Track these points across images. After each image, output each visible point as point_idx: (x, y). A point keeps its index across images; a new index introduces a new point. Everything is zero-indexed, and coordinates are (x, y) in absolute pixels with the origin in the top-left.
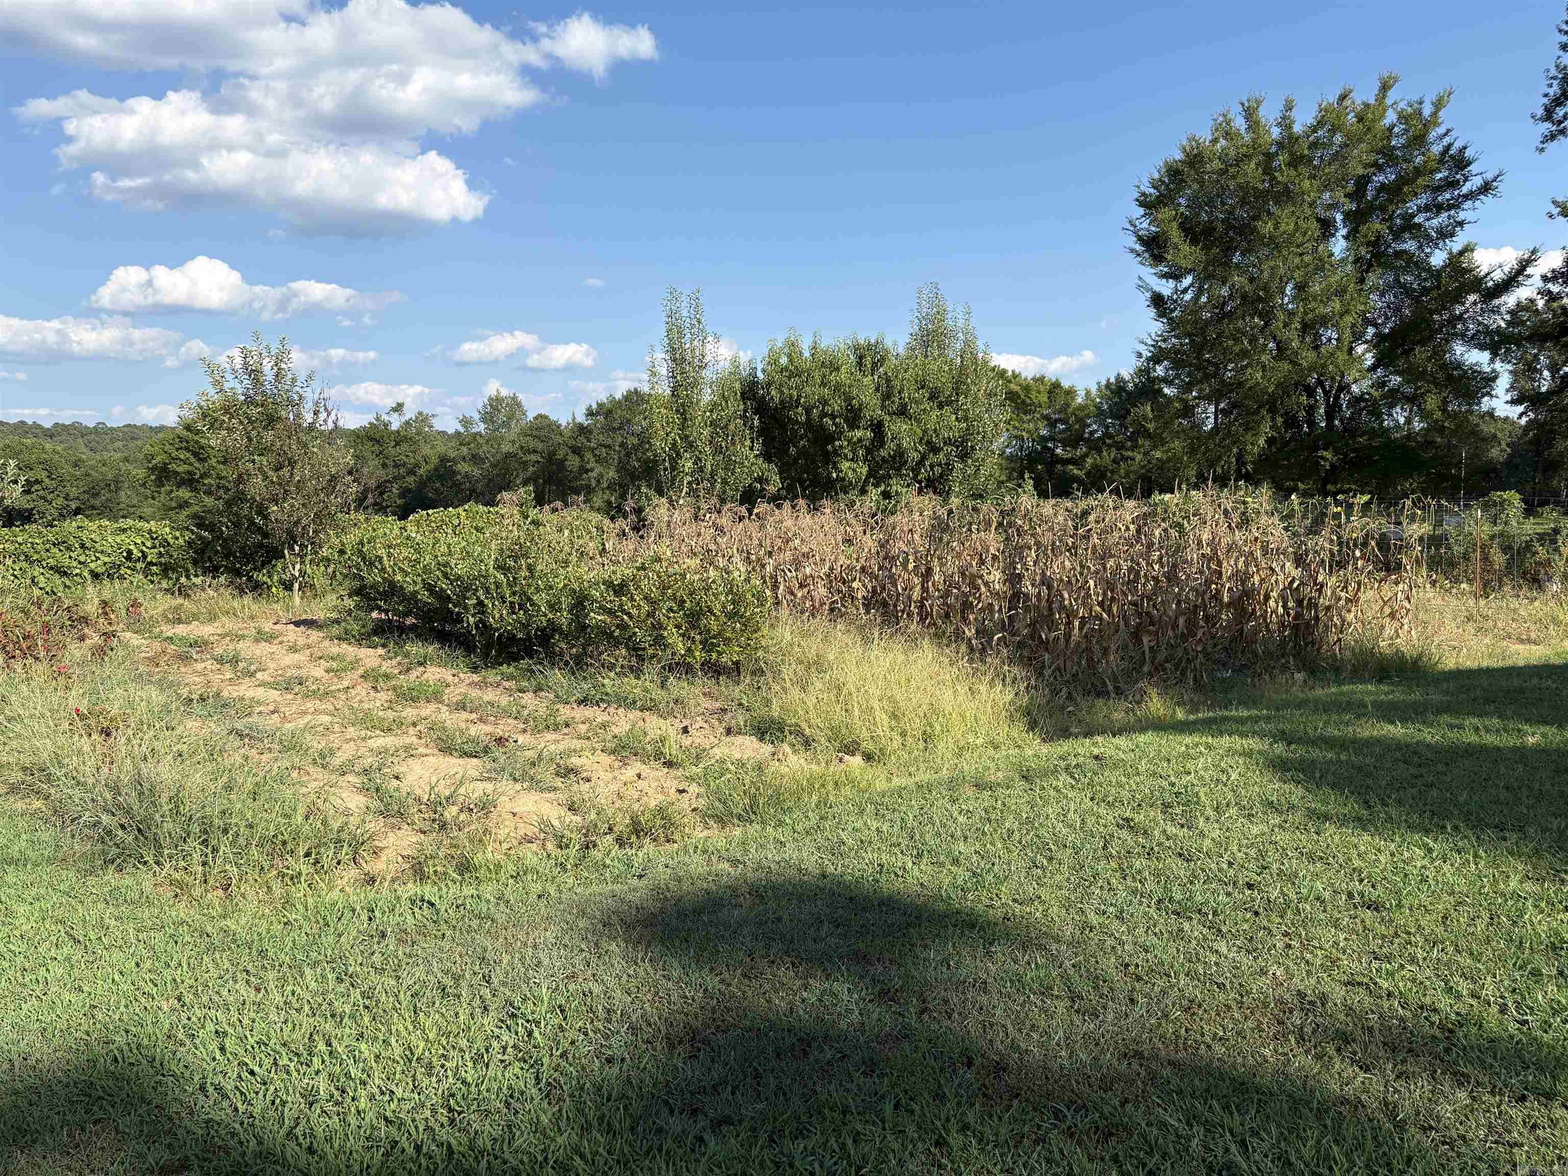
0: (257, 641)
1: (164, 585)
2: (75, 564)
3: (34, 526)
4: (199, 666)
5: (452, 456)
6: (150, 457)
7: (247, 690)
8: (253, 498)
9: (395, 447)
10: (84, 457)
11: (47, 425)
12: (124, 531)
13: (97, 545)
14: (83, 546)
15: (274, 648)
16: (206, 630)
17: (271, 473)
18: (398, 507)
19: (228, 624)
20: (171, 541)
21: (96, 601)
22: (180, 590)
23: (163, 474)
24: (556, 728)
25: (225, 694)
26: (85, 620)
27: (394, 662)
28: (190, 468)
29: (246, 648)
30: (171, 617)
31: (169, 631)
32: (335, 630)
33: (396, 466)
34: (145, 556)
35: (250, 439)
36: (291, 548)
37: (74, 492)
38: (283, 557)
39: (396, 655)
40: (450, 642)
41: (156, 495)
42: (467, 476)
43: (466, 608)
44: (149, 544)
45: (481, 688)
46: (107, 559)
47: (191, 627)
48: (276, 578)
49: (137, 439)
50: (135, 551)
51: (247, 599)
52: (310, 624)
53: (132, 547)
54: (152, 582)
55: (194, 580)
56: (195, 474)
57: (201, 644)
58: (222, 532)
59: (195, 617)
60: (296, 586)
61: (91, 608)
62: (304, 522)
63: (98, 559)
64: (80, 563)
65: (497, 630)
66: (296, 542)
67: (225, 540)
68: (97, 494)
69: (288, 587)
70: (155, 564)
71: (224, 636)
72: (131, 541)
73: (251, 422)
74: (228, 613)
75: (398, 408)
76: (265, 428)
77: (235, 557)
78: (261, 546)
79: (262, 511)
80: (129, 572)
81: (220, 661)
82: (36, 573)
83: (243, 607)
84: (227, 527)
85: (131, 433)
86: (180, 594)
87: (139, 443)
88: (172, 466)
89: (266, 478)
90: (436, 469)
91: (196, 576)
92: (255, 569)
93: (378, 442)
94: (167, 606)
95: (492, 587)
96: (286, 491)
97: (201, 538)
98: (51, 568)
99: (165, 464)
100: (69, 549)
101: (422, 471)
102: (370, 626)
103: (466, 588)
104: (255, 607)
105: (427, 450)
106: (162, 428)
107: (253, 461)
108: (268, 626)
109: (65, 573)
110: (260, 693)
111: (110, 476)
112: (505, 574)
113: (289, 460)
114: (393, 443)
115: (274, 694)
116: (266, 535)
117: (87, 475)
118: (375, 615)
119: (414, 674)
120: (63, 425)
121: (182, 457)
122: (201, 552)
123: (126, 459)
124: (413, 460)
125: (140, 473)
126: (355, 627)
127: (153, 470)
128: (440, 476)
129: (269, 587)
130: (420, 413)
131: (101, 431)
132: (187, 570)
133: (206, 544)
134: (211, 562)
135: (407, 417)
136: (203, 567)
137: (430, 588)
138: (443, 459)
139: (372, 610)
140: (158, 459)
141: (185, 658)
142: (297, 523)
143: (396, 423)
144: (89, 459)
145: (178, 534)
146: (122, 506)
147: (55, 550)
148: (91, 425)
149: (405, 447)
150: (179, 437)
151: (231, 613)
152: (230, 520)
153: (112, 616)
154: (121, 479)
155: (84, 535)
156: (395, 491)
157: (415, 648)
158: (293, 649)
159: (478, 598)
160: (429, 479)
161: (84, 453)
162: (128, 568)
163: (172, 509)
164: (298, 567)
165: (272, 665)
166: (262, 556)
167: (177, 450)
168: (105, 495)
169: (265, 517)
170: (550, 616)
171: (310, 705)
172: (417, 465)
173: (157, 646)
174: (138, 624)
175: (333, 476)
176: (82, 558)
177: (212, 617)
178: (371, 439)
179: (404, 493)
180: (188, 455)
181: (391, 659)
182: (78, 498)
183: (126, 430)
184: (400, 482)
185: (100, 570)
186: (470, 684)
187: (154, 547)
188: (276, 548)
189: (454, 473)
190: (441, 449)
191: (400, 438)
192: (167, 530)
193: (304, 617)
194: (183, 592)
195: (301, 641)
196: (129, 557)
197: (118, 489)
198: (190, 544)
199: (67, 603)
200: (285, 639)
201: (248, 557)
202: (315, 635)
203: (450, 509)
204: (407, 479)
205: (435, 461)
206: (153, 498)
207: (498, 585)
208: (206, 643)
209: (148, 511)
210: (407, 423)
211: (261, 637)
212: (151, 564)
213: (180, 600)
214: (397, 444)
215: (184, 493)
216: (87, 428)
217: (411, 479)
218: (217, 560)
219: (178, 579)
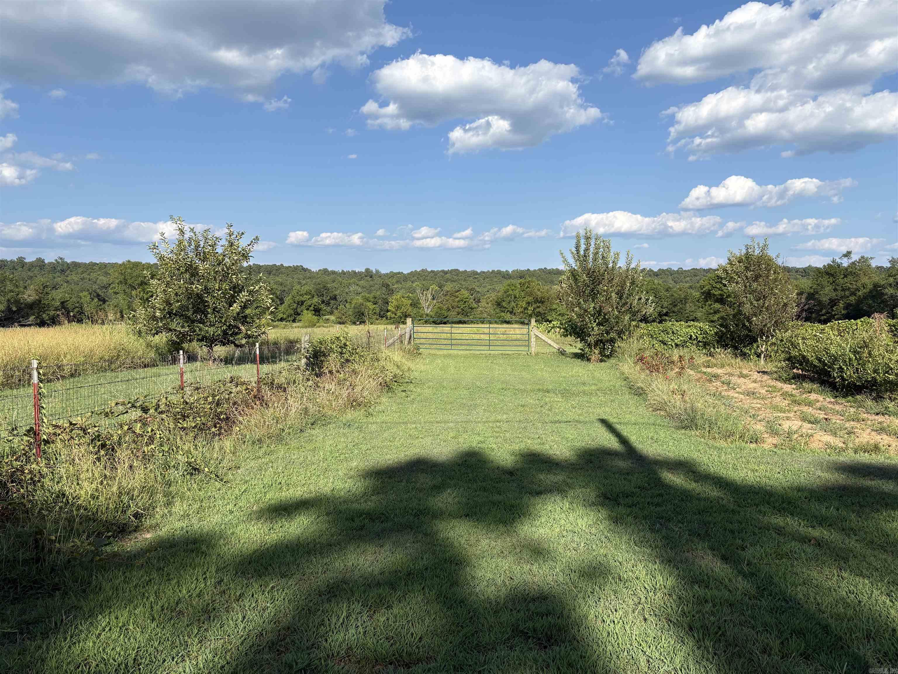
0: (739, 377)
1: (704, 351)
2: (669, 340)
3: (655, 323)
4: (715, 384)
5: (882, 283)
6: (703, 287)
7: (731, 393)
8: (745, 314)
9: (843, 278)
10: (671, 285)
11: (655, 270)
12: (690, 326)
13: (679, 332)
14: (673, 332)
15: (746, 381)
16: (720, 371)
17: (755, 302)
18: (842, 315)
19: (729, 370)
20: (708, 332)
21: (677, 355)
22: (710, 353)
23: (708, 295)
24: (858, 421)
25: (723, 394)
26: (673, 362)
27: (798, 391)
28: (722, 293)
29: (734, 379)
30: (706, 364)
31: (704, 370)
32: (775, 376)
33: (843, 290)
34: (697, 338)
35: (746, 287)
36: (762, 338)
37: (666, 304)
38: (758, 341)
39: (800, 388)
40: (825, 384)
41: (704, 306)
42: (892, 296)
43: (834, 369)
44: (699, 333)
45: (834, 404)
46: (682, 339)
47: (713, 369)
48: (753, 351)
49: (696, 276)
50: (693, 336)
51: (738, 360)
52: (764, 373)
53: (692, 334)
54: (699, 350)
55: (717, 350)
56: (724, 295)
57: (716, 377)
58: (730, 329)
59: (715, 365)
60: (763, 356)
61: (676, 358)
62: (769, 325)
63: (678, 338)
64: (671, 340)
65: (848, 380)
66: (764, 335)
67: (732, 332)
68: (676, 305)
69: (759, 356)
70: (701, 342)
71: (726, 374)
72: (693, 332)
73: (747, 279)
74: (729, 365)
75: (848, 254)
76: (754, 281)
77: (736, 340)
78: (747, 336)
79: (749, 320)
80: (690, 345)
81: (723, 383)
82: (654, 343)
83: (736, 363)
84: (733, 327)
85: (695, 272)
86: (710, 355)
87: (698, 278)
88: (713, 292)
89: (751, 303)
90: (871, 292)
91: (718, 348)
92: (744, 347)
93: (832, 275)
94: (704, 360)
95: (847, 360)
96: (761, 311)
97: (721, 331)
98: (660, 341)
99: (709, 290)
100: (668, 333)
101: (860, 293)
102: (792, 375)
103: (836, 359)
104: (741, 363)
105: (865, 280)
106: (709, 270)
107: (747, 297)
108: (745, 372)
109: (665, 344)
110: (736, 395)
111: (683, 296)
112: (854, 355)
113: (764, 296)
114: (842, 276)
115: (742, 396)
116: (750, 331)
117: (672, 296)
118: (795, 371)
119: (804, 396)
120: (663, 270)
121: (718, 286)
122: (721, 337)
123: (691, 287)
124: (855, 286)
125: (697, 294)
126: (785, 375)
127: (703, 293)
128: (874, 296)
129: (749, 355)
130: (863, 257)
131: (681, 272)
132: (714, 345)
133: (724, 334)
134: (725, 342)
135: (853, 260)
136: (721, 345)
137: (820, 360)
138: (876, 286)
139: (794, 369)
140: (707, 288)
141: (710, 381)
142: (765, 326)
143: (845, 262)
144: (674, 287)
145: (711, 329)
146: (687, 311)
147: (662, 334)
148: (676, 269)
149: (850, 277)
150: (717, 276)
151: (730, 365)
152: (734, 324)
153: (683, 362)
154: (688, 297)
155: (674, 328)
156: (841, 305)
157: (807, 385)
158: (755, 382)
159: (840, 365)
160: (865, 298)
161: (671, 283)
162: (690, 343)
163: (711, 314)
164: (764, 346)
165: (743, 387)
166: (748, 341)
167: (716, 283)
168: (680, 306)
169: (751, 323)
170: (873, 375)
171: (755, 401)
172: (858, 290)
173: (699, 375)
174: (693, 367)
175: (785, 303)
176: (672, 338)
177: (722, 366)
178: (828, 273)
179: (847, 306)
180: (721, 285)
181: (797, 389)
182: (667, 307)
183: (692, 271)
184: (845, 300)
185: (678, 343)
186: (829, 402)
187: (701, 334)
188: (754, 337)
189: (883, 294)
190: (876, 279)
191: (847, 273)
192: (707, 327)
193: (764, 370)
194: (711, 355)
195: (759, 379)
196: (690, 339)
197: (686, 303)
198: (716, 333)
199: (667, 355)
200: (752, 378)
201: (741, 341)
202: (766, 377)
203: (852, 320)
204: (850, 298)
205: (870, 287)
206: (702, 308)
207: (850, 359)
208: (718, 376)
209: (699, 315)
210: (853, 263)
211: (742, 376)
212: (699, 341)
213: (710, 358)
214: (845, 276)
215: (717, 306)
216: (674, 271)
217: (852, 298)
218: (727, 341)
219: (710, 349)
